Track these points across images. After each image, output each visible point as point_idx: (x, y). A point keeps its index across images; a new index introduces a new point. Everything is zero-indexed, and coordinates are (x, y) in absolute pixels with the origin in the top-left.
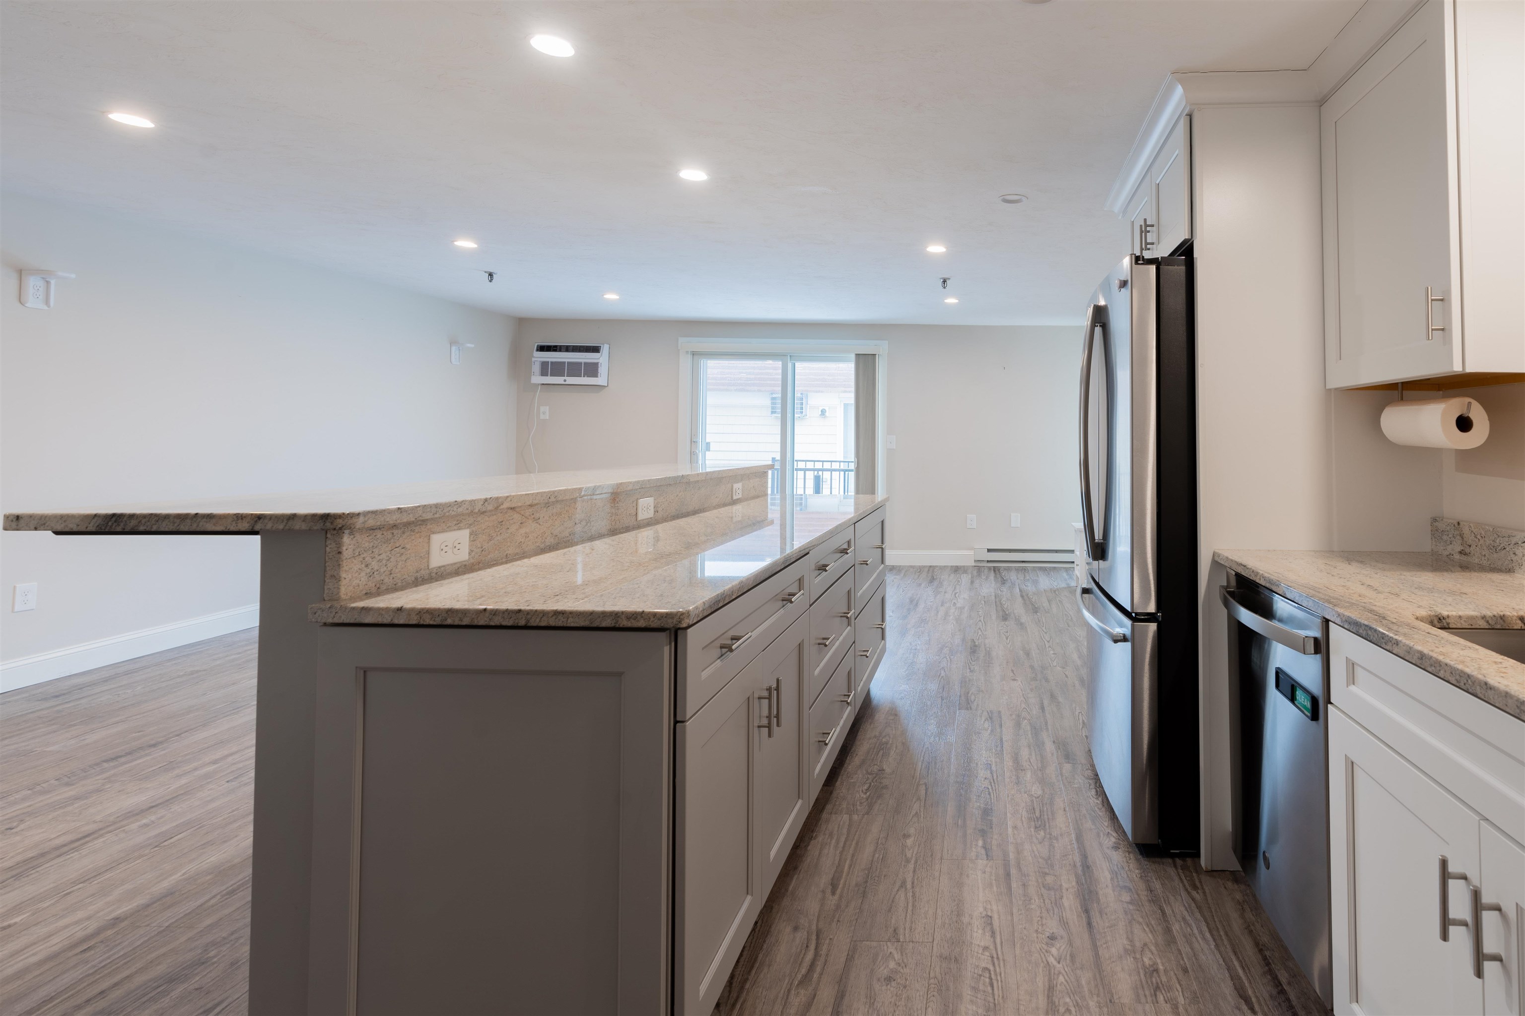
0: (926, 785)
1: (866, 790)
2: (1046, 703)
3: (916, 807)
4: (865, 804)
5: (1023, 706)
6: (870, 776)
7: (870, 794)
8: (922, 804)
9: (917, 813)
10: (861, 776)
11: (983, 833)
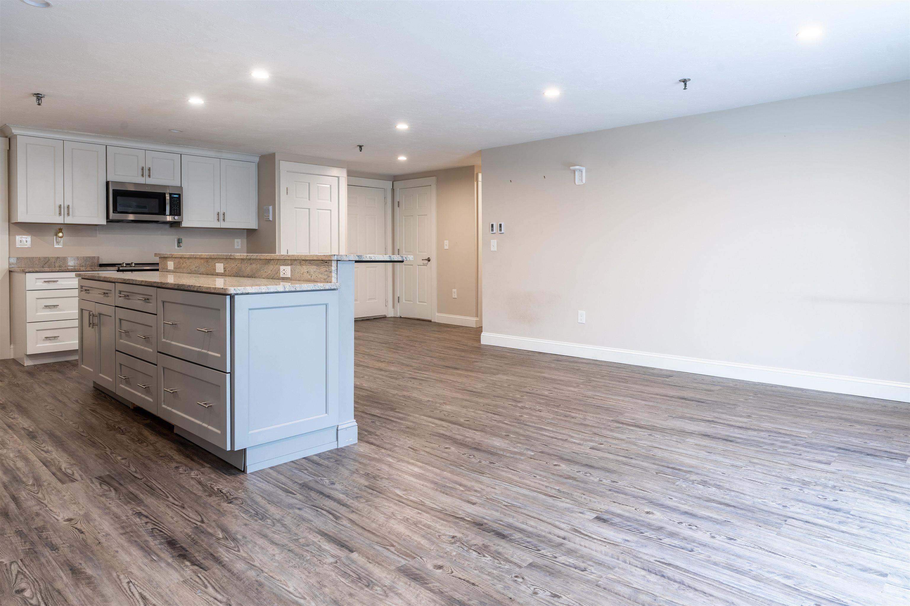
2: (12, 506)
4: (113, 425)
5: (40, 495)
7: (115, 427)
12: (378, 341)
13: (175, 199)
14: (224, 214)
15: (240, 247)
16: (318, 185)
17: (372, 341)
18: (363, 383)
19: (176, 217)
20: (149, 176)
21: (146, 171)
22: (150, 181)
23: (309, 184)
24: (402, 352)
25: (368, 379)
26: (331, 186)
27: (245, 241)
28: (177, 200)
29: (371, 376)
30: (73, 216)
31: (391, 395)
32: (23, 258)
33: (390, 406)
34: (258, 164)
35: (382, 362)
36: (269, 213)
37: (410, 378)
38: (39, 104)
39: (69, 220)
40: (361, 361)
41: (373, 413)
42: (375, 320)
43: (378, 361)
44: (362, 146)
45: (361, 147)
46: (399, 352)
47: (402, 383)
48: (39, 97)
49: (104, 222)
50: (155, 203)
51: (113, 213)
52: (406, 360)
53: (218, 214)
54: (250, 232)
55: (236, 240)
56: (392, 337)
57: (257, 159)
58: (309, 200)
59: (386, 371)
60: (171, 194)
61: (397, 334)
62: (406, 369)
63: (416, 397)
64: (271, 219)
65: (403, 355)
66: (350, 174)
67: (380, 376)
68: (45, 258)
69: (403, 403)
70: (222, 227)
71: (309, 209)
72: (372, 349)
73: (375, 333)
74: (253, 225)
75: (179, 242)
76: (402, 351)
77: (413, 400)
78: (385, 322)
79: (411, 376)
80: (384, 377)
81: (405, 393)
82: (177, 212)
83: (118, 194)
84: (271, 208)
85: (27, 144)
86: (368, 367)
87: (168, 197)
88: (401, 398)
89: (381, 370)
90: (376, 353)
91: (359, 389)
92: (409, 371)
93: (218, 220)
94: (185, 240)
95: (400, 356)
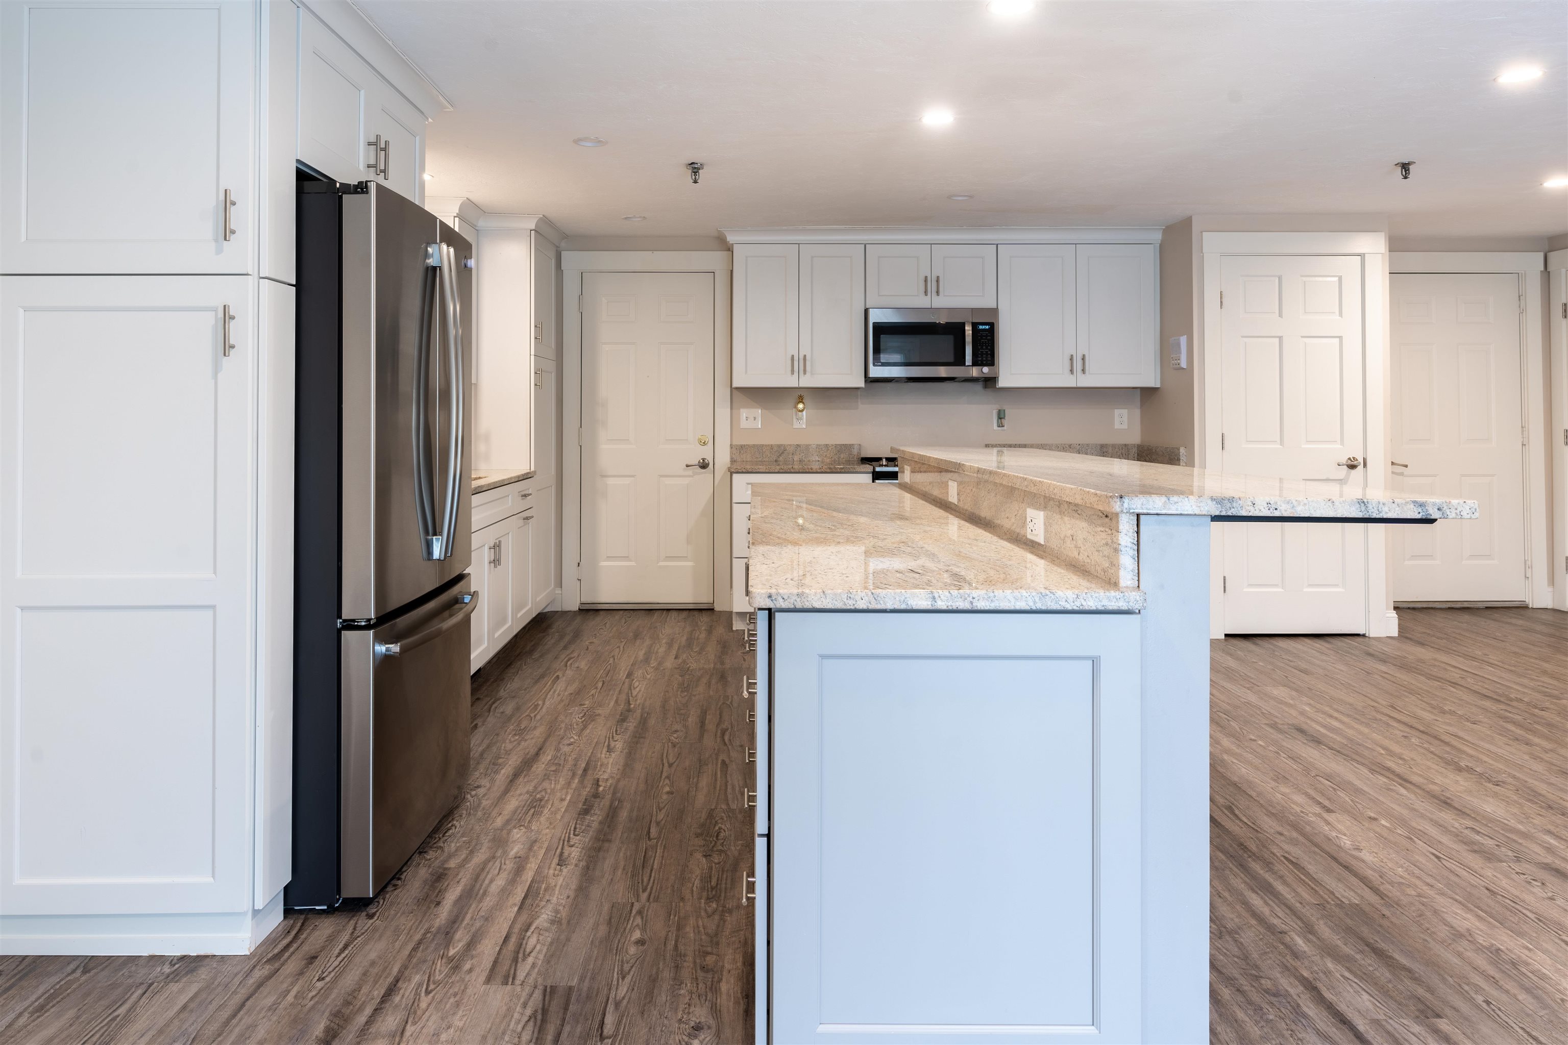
0: (649, 838)
1: (720, 832)
3: (661, 816)
4: (717, 819)
6: (720, 848)
7: (714, 828)
8: (654, 818)
9: (660, 811)
10: (733, 848)
11: (596, 795)
12: (1475, 688)
13: (984, 333)
14: (1083, 359)
15: (1125, 426)
16: (1304, 279)
17: (1454, 684)
18: (1363, 844)
19: (986, 370)
20: (938, 293)
21: (933, 285)
22: (940, 302)
23: (1280, 278)
24: (1545, 744)
25: (1385, 833)
26: (1340, 278)
27: (1137, 412)
28: (987, 336)
29: (1403, 822)
30: (812, 374)
31: (1443, 932)
32: (749, 445)
33: (1420, 991)
34: (1161, 246)
35: (1460, 769)
36: (1180, 353)
37: (1547, 867)
38: (695, 182)
39: (807, 381)
40: (1391, 753)
41: (1342, 1007)
42: (1489, 612)
43: (1447, 763)
44: (1409, 164)
45: (1405, 167)
46: (1536, 740)
47: (1504, 882)
48: (695, 168)
49: (861, 384)
50: (947, 342)
51: (874, 365)
52: (1553, 780)
53: (1071, 359)
54: (1147, 394)
55: (1117, 412)
56: (1525, 681)
57: (1157, 236)
58: (1280, 315)
59: (1461, 813)
60: (975, 325)
61: (1545, 672)
62: (1537, 821)
63: (1543, 977)
64: (1184, 364)
65: (1546, 757)
66: (1397, 245)
67: (1433, 831)
68: (779, 446)
69: (1478, 989)
70: (1079, 385)
71: (1280, 338)
72: (1444, 712)
73: (1474, 658)
74: (1150, 379)
75: (1001, 416)
76: (1547, 738)
77: (1528, 990)
78: (1520, 622)
79: (1549, 859)
80: (1445, 839)
81: (1505, 940)
82: (986, 358)
83: (881, 330)
84: (1183, 340)
85: (747, 257)
86: (1404, 781)
87: (968, 329)
88: (1481, 961)
89: (1446, 803)
90: (1452, 729)
91: (1340, 870)
92: (1549, 832)
93: (1072, 371)
94: (1011, 413)
95: (1535, 758)
